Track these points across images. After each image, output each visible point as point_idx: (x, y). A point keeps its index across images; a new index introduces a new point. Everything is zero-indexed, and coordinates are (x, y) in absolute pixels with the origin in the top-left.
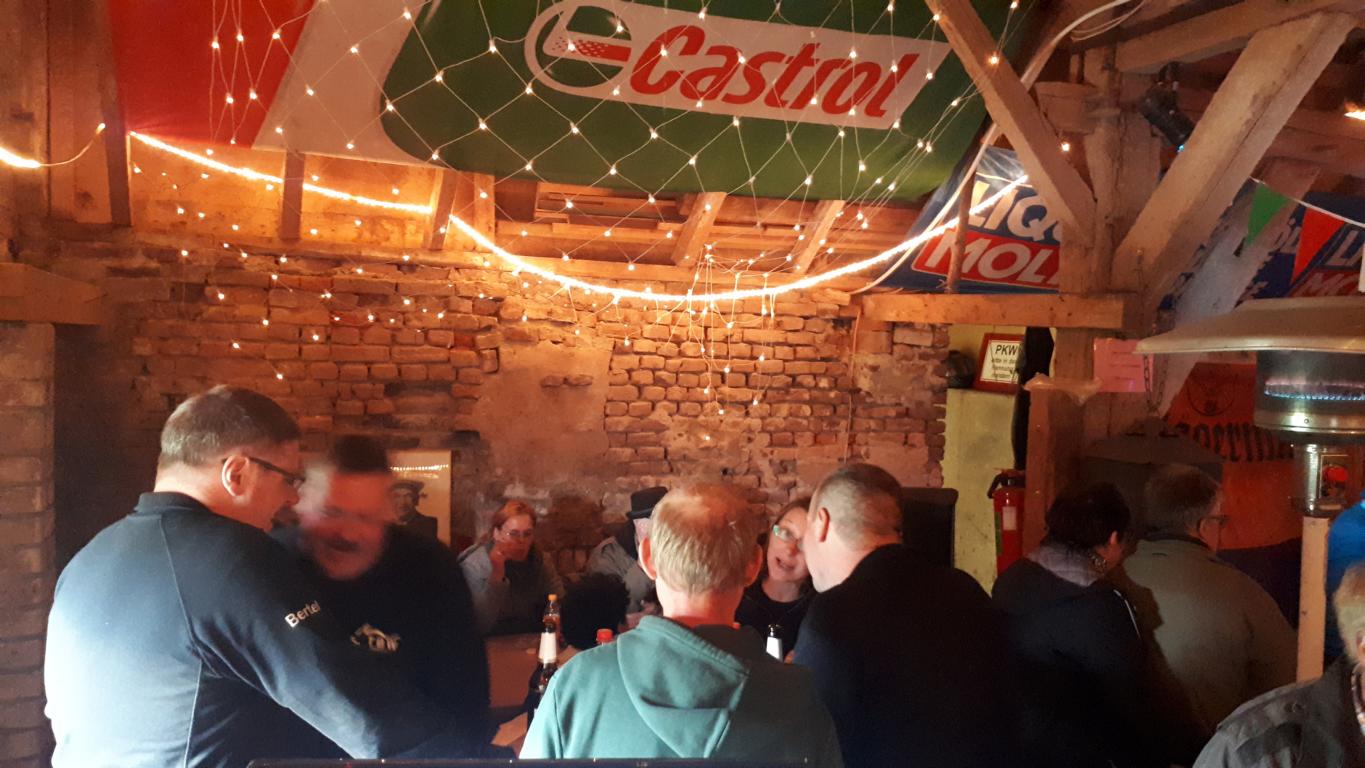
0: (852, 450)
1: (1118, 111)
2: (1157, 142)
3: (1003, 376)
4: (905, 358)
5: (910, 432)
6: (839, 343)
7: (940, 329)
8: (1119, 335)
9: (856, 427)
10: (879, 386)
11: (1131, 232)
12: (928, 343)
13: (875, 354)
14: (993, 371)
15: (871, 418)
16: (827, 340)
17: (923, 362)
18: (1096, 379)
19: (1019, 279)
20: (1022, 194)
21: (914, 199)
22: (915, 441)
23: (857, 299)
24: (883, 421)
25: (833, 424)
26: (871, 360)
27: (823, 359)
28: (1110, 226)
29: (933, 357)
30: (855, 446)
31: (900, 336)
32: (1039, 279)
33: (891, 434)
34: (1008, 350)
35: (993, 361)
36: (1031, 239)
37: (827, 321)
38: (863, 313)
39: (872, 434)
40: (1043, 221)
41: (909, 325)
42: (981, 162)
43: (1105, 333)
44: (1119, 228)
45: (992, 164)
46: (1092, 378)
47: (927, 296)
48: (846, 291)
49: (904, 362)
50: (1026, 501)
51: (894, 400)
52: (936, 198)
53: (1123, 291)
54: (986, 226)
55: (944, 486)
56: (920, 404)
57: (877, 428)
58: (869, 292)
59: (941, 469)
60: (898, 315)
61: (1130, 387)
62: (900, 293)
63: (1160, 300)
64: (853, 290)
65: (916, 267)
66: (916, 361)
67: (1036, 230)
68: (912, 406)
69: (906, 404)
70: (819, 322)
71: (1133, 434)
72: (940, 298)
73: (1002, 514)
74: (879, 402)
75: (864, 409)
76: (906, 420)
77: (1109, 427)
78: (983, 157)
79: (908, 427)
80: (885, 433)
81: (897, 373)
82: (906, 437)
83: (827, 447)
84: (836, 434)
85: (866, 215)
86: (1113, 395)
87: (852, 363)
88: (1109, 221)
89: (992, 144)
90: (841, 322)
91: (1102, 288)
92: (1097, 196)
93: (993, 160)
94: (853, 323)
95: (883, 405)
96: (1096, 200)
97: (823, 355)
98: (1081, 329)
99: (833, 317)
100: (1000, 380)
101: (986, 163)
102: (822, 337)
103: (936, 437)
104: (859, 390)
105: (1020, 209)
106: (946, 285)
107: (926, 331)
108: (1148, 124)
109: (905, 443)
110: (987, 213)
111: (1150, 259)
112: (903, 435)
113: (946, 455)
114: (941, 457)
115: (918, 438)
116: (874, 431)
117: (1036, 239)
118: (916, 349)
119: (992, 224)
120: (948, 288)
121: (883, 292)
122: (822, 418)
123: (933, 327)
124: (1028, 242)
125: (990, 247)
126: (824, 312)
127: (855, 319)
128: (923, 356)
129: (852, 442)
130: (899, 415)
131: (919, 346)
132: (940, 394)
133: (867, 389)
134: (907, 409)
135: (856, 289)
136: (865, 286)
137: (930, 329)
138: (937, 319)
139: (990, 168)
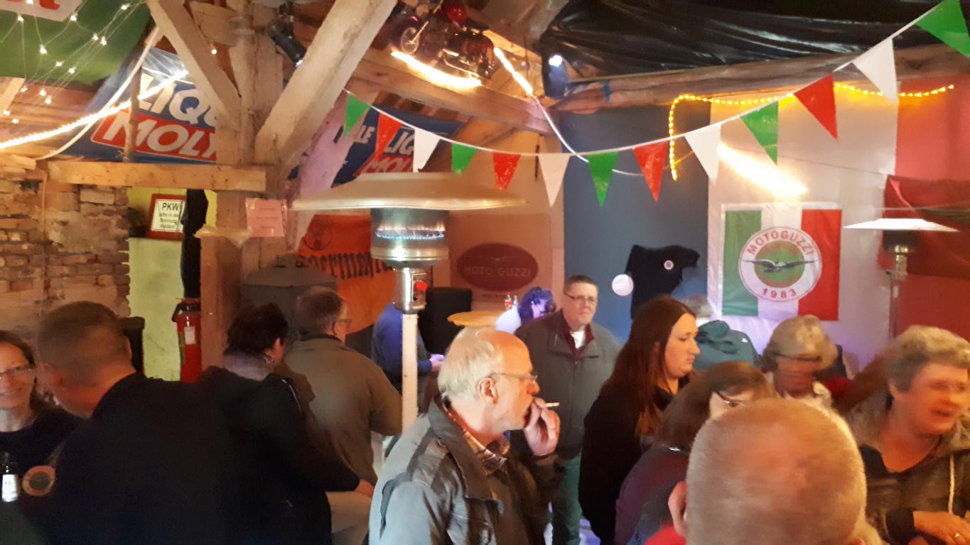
0: (48, 293)
1: (252, 32)
2: (280, 58)
3: (170, 227)
4: (92, 214)
5: (99, 274)
6: (28, 202)
7: (120, 190)
8: (262, 196)
9: (49, 274)
10: (70, 238)
11: (267, 122)
12: (111, 202)
13: (64, 211)
14: (161, 223)
15: (63, 265)
16: (16, 200)
17: (106, 218)
18: (250, 228)
19: (181, 152)
20: (180, 87)
21: (89, 82)
22: (105, 282)
23: (42, 164)
24: (76, 266)
25: (27, 272)
26: (61, 216)
27: (13, 217)
28: (252, 116)
29: (117, 213)
30: (50, 290)
31: (86, 196)
32: (196, 153)
33: (83, 277)
34: (171, 207)
35: (160, 215)
36: (188, 122)
37: (16, 182)
38: (49, 178)
39: (65, 278)
40: (197, 109)
41: (92, 187)
42: (146, 60)
43: (253, 194)
44: (258, 118)
45: (154, 62)
46: (246, 227)
47: (109, 164)
48: (31, 157)
49: (91, 218)
50: (202, 323)
51: (83, 250)
52: (109, 84)
53: (264, 165)
54: (153, 110)
55: (132, 316)
56: (107, 251)
57: (70, 274)
58: (52, 159)
59: (127, 302)
60: (83, 179)
61: (272, 233)
62: (82, 160)
63: (290, 171)
64: (39, 156)
65: (95, 139)
66: (101, 216)
67: (192, 116)
68: (100, 254)
69: (95, 252)
70: (7, 183)
71: (277, 266)
72: (119, 165)
73: (184, 334)
74: (70, 251)
75: (57, 258)
76: (96, 265)
77: (260, 262)
78: (147, 56)
79: (97, 271)
80: (78, 277)
81: (84, 227)
82: (97, 279)
83: (23, 293)
84: (31, 280)
85: (48, 93)
86: (261, 238)
87: (43, 220)
88: (251, 112)
89: (154, 45)
90: (29, 184)
91: (249, 162)
92: (240, 94)
93: (155, 59)
94: (41, 184)
95: (75, 254)
96: (240, 96)
97: (13, 213)
98: (235, 191)
99: (20, 179)
100: (167, 230)
101: (150, 60)
102: (11, 197)
103: (122, 277)
104: (51, 242)
105: (178, 99)
106: (124, 156)
107: (108, 192)
108: (274, 43)
109: (97, 283)
110: (152, 100)
111: (282, 143)
112: (94, 277)
113: (131, 291)
114: (128, 293)
115: (107, 279)
116: (68, 276)
117: (192, 123)
118: (99, 207)
119: (157, 109)
120: (126, 158)
121: (65, 160)
122: (17, 268)
123: (114, 189)
124: (186, 124)
125: (157, 126)
126: (11, 175)
127: (41, 181)
128: (108, 213)
129: (47, 287)
130: (90, 261)
131: (102, 205)
132: (122, 244)
133: (57, 241)
134: (96, 256)
135: (42, 156)
136: (49, 153)
137: (111, 190)
138: (118, 183)
139: (153, 65)
